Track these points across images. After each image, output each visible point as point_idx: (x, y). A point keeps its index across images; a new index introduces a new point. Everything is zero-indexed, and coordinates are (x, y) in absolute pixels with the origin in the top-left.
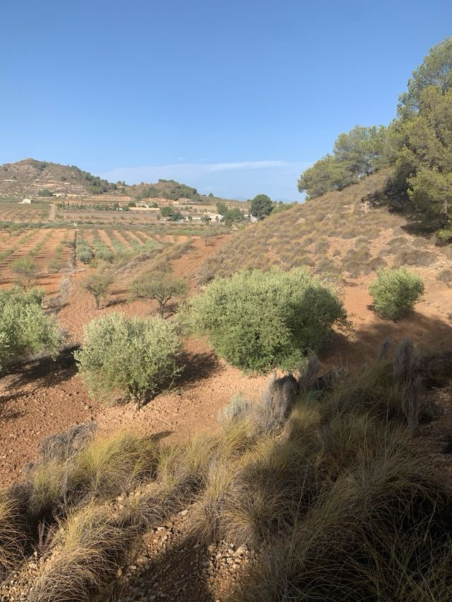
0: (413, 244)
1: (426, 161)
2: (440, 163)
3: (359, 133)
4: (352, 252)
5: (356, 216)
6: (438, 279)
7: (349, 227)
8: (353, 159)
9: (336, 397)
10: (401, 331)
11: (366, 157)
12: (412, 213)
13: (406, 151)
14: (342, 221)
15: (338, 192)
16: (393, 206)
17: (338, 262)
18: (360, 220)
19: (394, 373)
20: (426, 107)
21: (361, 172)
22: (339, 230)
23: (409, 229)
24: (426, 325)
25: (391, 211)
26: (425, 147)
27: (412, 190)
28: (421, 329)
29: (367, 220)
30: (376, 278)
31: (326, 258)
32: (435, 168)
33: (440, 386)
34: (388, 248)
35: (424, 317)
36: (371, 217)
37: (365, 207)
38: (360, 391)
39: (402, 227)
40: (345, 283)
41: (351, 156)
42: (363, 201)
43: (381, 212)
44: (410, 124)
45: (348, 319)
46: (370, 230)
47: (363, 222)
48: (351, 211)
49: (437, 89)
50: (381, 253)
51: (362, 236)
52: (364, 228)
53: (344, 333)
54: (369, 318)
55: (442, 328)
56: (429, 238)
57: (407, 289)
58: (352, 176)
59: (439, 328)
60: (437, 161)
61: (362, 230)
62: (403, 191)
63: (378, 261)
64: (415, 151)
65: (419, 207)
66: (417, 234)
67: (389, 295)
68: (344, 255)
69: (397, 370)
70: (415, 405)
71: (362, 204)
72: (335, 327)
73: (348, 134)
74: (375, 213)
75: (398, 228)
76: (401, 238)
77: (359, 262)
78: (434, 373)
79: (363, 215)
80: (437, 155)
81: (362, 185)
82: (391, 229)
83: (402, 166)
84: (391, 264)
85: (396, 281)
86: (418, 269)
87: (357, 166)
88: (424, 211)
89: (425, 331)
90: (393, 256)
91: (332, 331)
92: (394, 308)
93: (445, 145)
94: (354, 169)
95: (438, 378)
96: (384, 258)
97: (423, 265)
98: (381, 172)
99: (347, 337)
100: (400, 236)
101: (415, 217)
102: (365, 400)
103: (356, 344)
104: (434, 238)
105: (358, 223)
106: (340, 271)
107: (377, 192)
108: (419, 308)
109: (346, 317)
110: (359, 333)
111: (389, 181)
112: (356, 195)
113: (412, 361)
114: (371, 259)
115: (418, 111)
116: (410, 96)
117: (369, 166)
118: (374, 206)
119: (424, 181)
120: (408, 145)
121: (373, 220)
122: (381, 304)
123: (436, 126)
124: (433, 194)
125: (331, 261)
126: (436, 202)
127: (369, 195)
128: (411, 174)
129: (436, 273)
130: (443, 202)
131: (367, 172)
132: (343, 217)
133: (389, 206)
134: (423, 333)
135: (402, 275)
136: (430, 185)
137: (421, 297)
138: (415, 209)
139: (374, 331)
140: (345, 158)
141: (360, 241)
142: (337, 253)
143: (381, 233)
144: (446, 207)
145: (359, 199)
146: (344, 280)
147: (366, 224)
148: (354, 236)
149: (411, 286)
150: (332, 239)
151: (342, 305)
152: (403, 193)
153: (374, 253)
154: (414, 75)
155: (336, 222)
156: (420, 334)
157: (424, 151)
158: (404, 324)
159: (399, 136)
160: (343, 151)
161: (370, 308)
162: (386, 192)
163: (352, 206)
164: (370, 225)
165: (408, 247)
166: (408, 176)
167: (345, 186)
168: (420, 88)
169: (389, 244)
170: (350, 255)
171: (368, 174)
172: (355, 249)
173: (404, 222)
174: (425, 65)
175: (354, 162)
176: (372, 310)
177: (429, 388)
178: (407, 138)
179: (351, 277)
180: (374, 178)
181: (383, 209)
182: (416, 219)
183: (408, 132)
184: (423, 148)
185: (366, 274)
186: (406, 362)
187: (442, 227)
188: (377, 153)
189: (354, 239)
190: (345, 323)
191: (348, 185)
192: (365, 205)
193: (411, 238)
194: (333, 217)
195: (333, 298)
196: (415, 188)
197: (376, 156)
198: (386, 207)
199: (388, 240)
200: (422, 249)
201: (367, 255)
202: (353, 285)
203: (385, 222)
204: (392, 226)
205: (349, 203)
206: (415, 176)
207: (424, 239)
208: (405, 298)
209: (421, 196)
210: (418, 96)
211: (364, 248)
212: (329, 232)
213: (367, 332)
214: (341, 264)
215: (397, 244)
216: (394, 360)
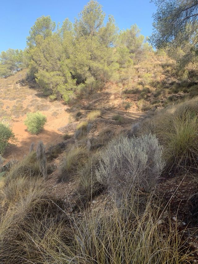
0: (41, 101)
1: (41, 66)
2: (47, 68)
3: (12, 52)
4: (14, 106)
5: (15, 90)
6: (52, 115)
7: (12, 95)
8: (9, 64)
9: (11, 173)
10: (40, 138)
11: (16, 64)
12: (39, 88)
13: (32, 62)
14: (9, 92)
15: (5, 79)
16: (30, 85)
17: (9, 112)
18: (17, 92)
19: (37, 156)
20: (38, 44)
21: (14, 70)
22: (7, 96)
23: (39, 95)
24: (49, 135)
25: (30, 88)
26: (40, 61)
27: (37, 79)
28: (48, 136)
29: (20, 92)
30: (27, 117)
31: (3, 110)
32: (45, 70)
33: (55, 158)
34: (31, 104)
35: (48, 131)
36: (22, 90)
37: (18, 86)
38: (22, 167)
39: (35, 95)
40: (14, 121)
41: (9, 62)
42: (17, 83)
43: (26, 88)
44: (33, 50)
45: (15, 137)
46: (22, 96)
47: (18, 93)
48: (12, 88)
49: (42, 37)
50: (28, 106)
51: (18, 99)
52: (19, 95)
53: (14, 144)
54: (26, 135)
55: (56, 134)
56: (47, 99)
57: (40, 121)
58: (10, 72)
59: (55, 135)
60: (45, 67)
61: (18, 96)
62: (34, 79)
63: (27, 110)
64: (36, 62)
65: (41, 86)
66: (42, 97)
67: (33, 124)
68: (11, 108)
69: (38, 155)
70: (45, 167)
71: (17, 85)
72: (10, 141)
73: (6, 52)
74: (23, 88)
75: (34, 95)
76: (36, 99)
77: (19, 111)
78: (53, 153)
79: (18, 90)
80: (45, 64)
81: (16, 76)
82: (31, 96)
83: (32, 68)
84: (32, 111)
85: (35, 118)
86: (44, 112)
87: (12, 67)
88: (43, 88)
89: (49, 137)
90: (33, 107)
91: (9, 143)
92: (36, 129)
93: (47, 60)
94: (11, 69)
95: (55, 155)
96: (29, 108)
97: (46, 110)
98: (24, 70)
99: (16, 145)
100: (35, 98)
101: (40, 90)
102: (25, 171)
103: (21, 147)
104: (48, 99)
105: (16, 93)
106: (10, 115)
107: (23, 79)
108: (46, 128)
109: (14, 136)
110: (22, 142)
111: (28, 75)
112: (13, 81)
113: (44, 150)
114: (24, 109)
115: (35, 45)
116: (31, 38)
117: (18, 67)
118: (22, 85)
119: (42, 75)
120: (33, 59)
121: (22, 92)
122: (30, 128)
123: (43, 52)
124: (46, 80)
125: (6, 111)
126: (47, 84)
127: (19, 81)
128: (36, 72)
129: (51, 113)
130: (50, 84)
131: (17, 70)
132: (8, 90)
133: (29, 86)
134: (49, 138)
135: (37, 115)
136: (44, 77)
137: (46, 123)
138: (39, 87)
139: (28, 140)
140: (6, 63)
141: (18, 101)
142: (8, 107)
143: (27, 97)
144: (51, 86)
145: (15, 82)
146: (13, 119)
147: (20, 94)
148: (15, 99)
149: (41, 120)
150: (5, 101)
151: (12, 131)
152: (34, 80)
153: (25, 106)
154: (32, 29)
155: (5, 93)
156: (47, 138)
157: (40, 62)
158: (41, 135)
159: (29, 55)
160: (4, 60)
161: (26, 130)
162: (27, 80)
163: (13, 86)
164: (21, 94)
165: (39, 103)
166: (35, 73)
167: (8, 76)
168: (35, 35)
169: (31, 102)
170: (14, 108)
171: (18, 71)
172: (16, 105)
173: (36, 93)
174: (35, 26)
175: (11, 65)
176: (27, 131)
177: (52, 159)
178: (32, 56)
179: (16, 118)
180: (21, 73)
181: (26, 87)
182: (41, 91)
183: (32, 54)
184: (39, 61)
185: (23, 116)
186: (41, 151)
187: (51, 94)
188: (20, 62)
189: (15, 100)
190: (14, 139)
191: (9, 76)
192: (18, 85)
193: (40, 99)
194: (4, 90)
195: (7, 128)
196: (39, 78)
197: (20, 63)
198: (28, 86)
199: (30, 100)
200: (44, 104)
201: (22, 107)
202: (17, 121)
203: (28, 93)
204: (31, 94)
205: (10, 84)
206: (37, 73)
207: (45, 99)
208: (40, 125)
209: (41, 81)
210: (35, 39)
211: (20, 104)
212: (3, 98)
213: (26, 141)
214: (10, 112)
215: (34, 102)
216: (37, 151)
